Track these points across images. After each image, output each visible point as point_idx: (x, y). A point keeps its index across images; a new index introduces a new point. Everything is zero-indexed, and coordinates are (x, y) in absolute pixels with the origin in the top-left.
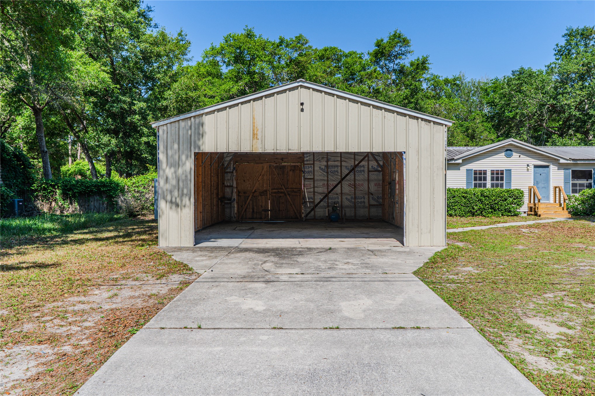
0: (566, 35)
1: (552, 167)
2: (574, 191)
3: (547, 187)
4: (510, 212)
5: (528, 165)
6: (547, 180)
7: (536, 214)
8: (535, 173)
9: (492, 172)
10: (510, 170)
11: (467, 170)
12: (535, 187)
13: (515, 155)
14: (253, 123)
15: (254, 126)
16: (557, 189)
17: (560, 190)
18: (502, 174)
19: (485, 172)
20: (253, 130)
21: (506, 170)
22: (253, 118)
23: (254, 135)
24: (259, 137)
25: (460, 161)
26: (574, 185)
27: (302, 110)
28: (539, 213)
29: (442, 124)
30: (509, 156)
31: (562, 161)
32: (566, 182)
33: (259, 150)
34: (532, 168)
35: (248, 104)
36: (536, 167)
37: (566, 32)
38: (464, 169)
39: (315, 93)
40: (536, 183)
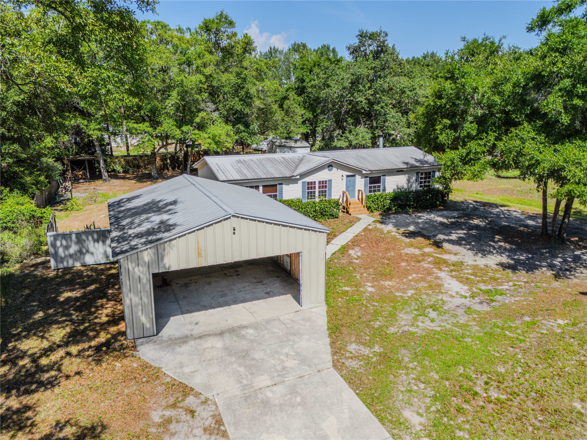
0: (358, 35)
1: (357, 176)
2: (370, 191)
3: (354, 190)
4: (333, 216)
5: (342, 176)
6: (354, 185)
7: (348, 212)
8: (347, 180)
9: (320, 182)
10: (331, 180)
11: (303, 182)
12: (347, 193)
13: (334, 169)
14: (198, 246)
15: (198, 248)
16: (360, 192)
17: (362, 193)
18: (326, 183)
19: (315, 182)
20: (198, 251)
21: (329, 180)
22: (198, 243)
23: (199, 255)
24: (203, 255)
25: (298, 177)
26: (370, 187)
27: (234, 233)
28: (350, 212)
29: (324, 232)
30: (330, 170)
31: (364, 172)
32: (365, 186)
33: (204, 265)
34: (345, 178)
35: (193, 233)
36: (348, 176)
37: (359, 33)
38: (300, 182)
39: (243, 220)
40: (347, 187)
